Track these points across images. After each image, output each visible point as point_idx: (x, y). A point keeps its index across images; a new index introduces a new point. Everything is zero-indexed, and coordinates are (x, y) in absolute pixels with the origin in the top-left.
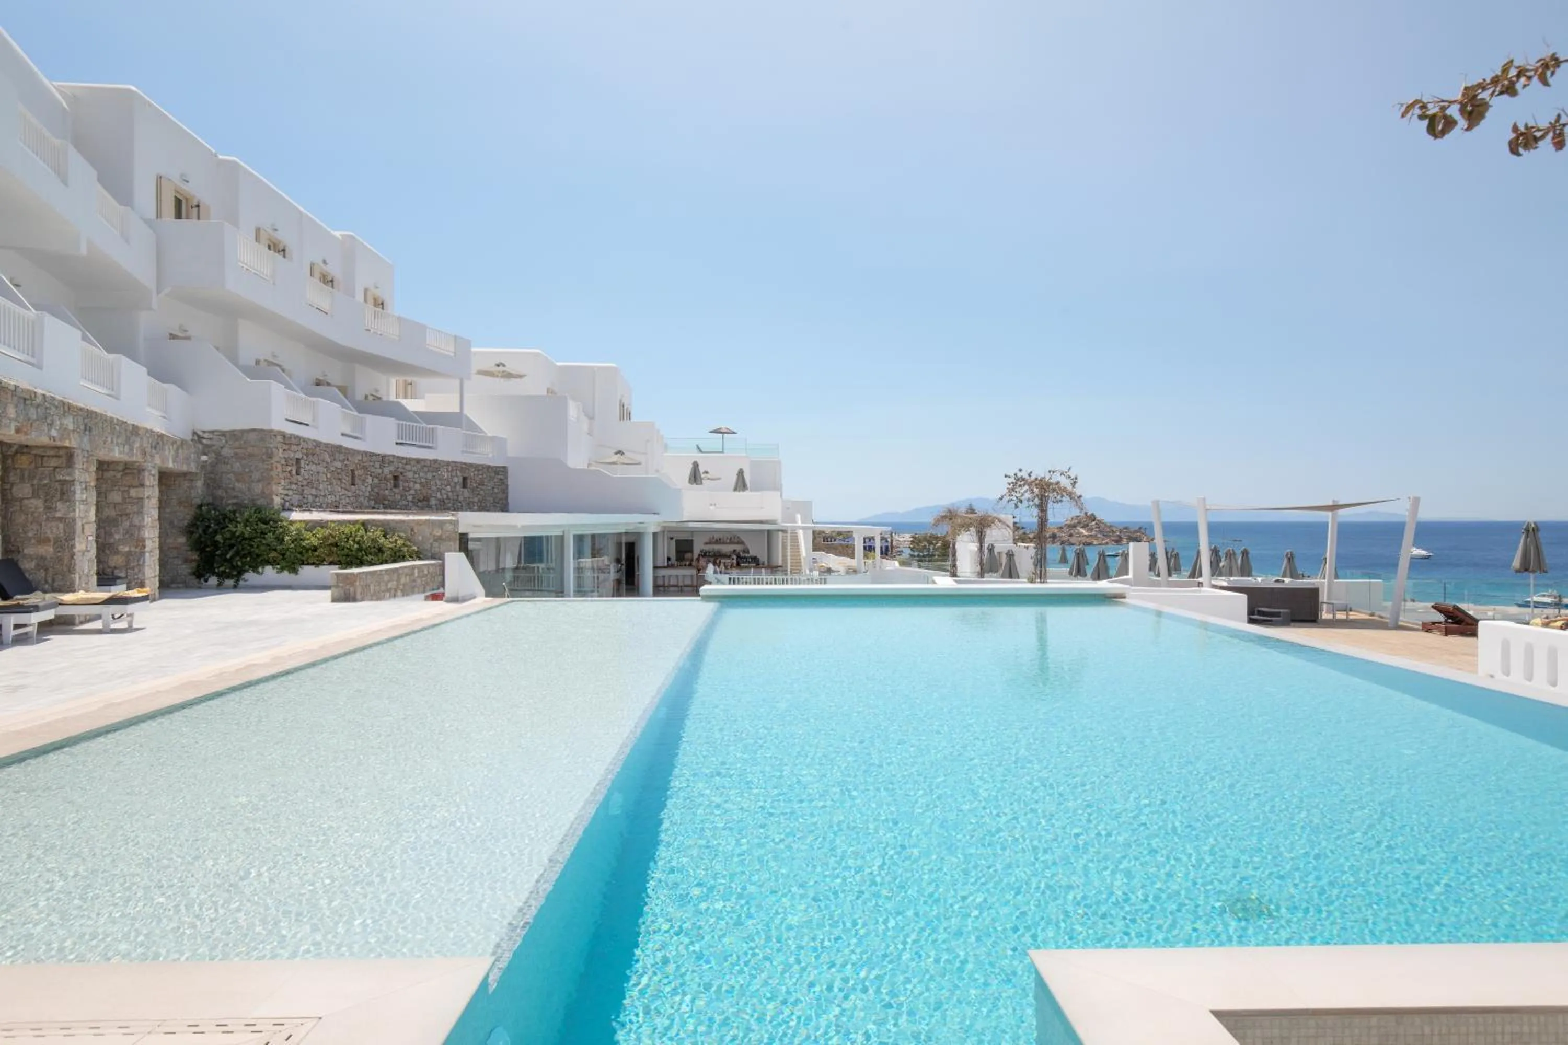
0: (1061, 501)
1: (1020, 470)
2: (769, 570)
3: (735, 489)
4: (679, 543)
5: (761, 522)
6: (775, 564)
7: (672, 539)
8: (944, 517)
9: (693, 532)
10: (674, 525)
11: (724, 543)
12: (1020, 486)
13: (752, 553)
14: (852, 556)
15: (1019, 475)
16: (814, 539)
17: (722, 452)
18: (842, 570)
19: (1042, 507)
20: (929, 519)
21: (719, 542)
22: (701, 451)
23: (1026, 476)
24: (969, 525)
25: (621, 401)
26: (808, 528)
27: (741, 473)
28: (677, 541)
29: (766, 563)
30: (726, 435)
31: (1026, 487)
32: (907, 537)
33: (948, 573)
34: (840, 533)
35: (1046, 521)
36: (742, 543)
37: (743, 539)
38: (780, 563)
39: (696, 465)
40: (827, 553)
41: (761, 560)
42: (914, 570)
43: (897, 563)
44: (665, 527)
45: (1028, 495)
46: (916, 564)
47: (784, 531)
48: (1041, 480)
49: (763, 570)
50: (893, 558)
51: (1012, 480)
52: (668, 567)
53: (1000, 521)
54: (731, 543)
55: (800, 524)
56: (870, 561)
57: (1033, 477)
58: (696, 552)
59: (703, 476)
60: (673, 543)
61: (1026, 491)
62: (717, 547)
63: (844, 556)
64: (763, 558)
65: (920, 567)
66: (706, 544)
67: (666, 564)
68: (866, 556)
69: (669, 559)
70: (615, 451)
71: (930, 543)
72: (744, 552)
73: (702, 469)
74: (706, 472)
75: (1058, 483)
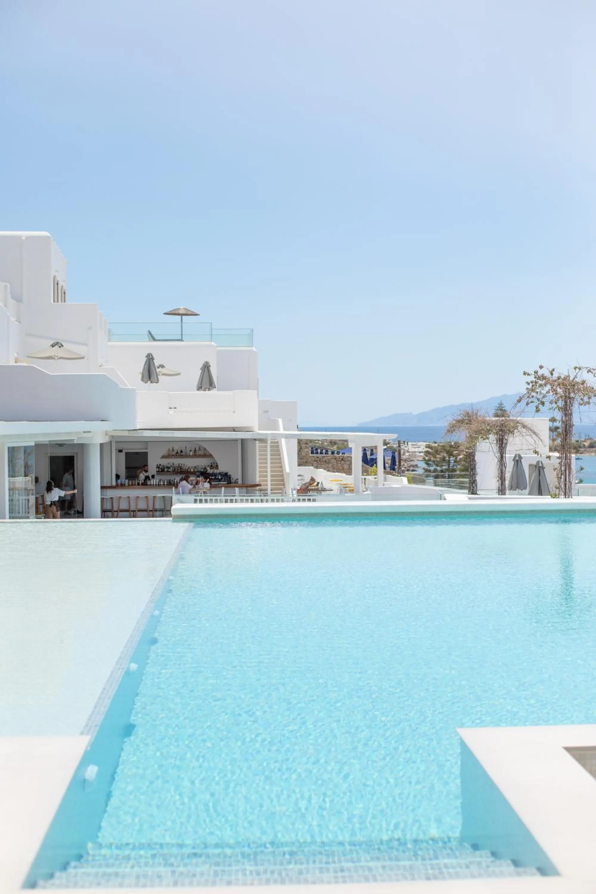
0: (589, 403)
1: (541, 367)
2: (244, 490)
3: (200, 388)
4: (129, 456)
5: (234, 430)
6: (250, 482)
7: (121, 451)
8: (461, 422)
9: (146, 442)
10: (126, 434)
11: (187, 456)
12: (541, 385)
13: (222, 468)
14: (349, 471)
15: (540, 372)
16: (300, 450)
17: (181, 340)
18: (335, 487)
19: (567, 411)
20: (444, 424)
21: (180, 454)
22: (154, 339)
23: (547, 374)
24: (489, 431)
25: (54, 277)
26: (292, 436)
27: (206, 367)
28: (127, 454)
29: (240, 482)
30: (184, 317)
31: (548, 387)
32: (422, 447)
33: (467, 491)
34: (333, 443)
35: (571, 426)
36: (210, 456)
37: (211, 451)
38: (258, 480)
39: (150, 359)
40: (317, 467)
41: (234, 477)
42: (429, 487)
43: (405, 480)
44: (113, 437)
45: (551, 396)
46: (431, 480)
47: (262, 441)
48: (565, 379)
49: (237, 489)
50: (401, 473)
51: (532, 378)
52: (117, 487)
53: (524, 426)
54: (196, 455)
55: (282, 431)
56: (371, 478)
57: (556, 375)
58: (152, 469)
59: (158, 370)
60: (123, 455)
61: (548, 392)
62: (177, 462)
63: (338, 471)
64: (236, 474)
65: (436, 485)
66: (163, 457)
67: (114, 483)
68: (365, 472)
69: (118, 477)
70: (52, 342)
71: (450, 454)
72: (211, 467)
73: (157, 362)
74: (162, 366)
75: (583, 383)
